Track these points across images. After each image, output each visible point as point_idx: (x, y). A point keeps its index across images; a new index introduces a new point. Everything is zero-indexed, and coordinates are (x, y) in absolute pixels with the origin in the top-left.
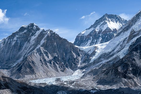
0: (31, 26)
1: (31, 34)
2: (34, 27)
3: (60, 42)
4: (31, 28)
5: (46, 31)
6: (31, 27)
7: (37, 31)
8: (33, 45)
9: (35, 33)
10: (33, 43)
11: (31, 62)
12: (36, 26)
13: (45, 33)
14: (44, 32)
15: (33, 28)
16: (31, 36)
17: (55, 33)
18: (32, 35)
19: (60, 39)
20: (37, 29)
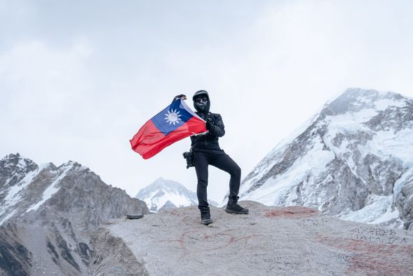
0: (11, 161)
1: (8, 181)
2: (22, 162)
3: (103, 198)
4: (11, 166)
5: (59, 167)
6: (12, 164)
7: (27, 172)
8: (17, 206)
9: (22, 178)
10: (16, 202)
11: (11, 248)
12: (25, 160)
13: (55, 172)
14: (53, 170)
15: (18, 165)
16: (7, 187)
17: (88, 169)
18: (12, 184)
19: (105, 187)
20: (28, 167)
